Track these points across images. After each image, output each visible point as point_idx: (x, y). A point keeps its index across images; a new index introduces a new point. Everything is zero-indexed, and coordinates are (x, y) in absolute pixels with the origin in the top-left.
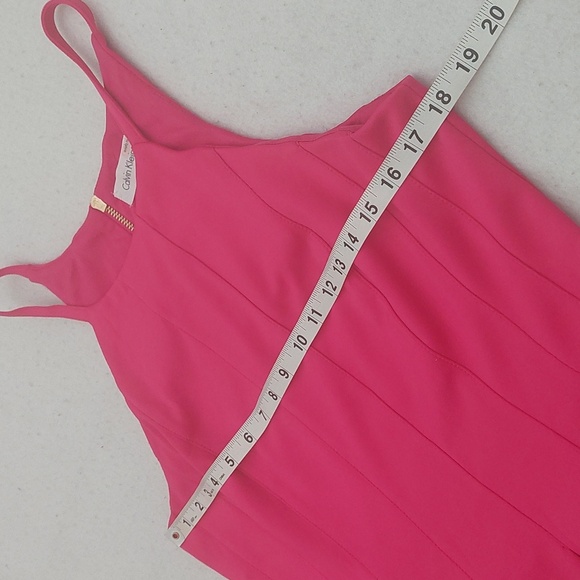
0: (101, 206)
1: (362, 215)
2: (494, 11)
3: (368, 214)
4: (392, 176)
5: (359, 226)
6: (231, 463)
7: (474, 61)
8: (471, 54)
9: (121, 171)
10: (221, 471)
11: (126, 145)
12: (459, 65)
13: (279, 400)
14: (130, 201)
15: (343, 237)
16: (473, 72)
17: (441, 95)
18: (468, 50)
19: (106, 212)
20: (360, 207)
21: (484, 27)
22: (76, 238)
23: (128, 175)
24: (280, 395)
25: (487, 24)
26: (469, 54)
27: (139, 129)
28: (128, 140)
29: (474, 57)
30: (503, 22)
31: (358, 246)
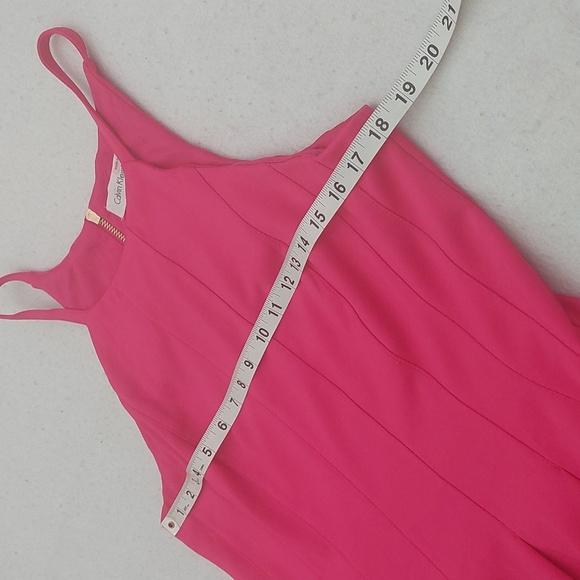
0: (95, 218)
1: (312, 222)
2: (431, 49)
3: (317, 221)
4: (338, 189)
5: (309, 231)
6: (208, 453)
7: (411, 93)
8: (410, 87)
9: (112, 187)
10: (200, 462)
11: (117, 163)
12: (398, 96)
13: (247, 388)
14: (121, 215)
15: (297, 240)
16: (409, 104)
17: (380, 123)
18: (407, 83)
19: (100, 224)
20: (310, 215)
21: (422, 63)
22: (74, 248)
23: (119, 190)
24: (248, 384)
25: (424, 61)
26: (407, 87)
27: (128, 149)
28: (118, 158)
29: (412, 90)
30: (437, 59)
31: (309, 248)
